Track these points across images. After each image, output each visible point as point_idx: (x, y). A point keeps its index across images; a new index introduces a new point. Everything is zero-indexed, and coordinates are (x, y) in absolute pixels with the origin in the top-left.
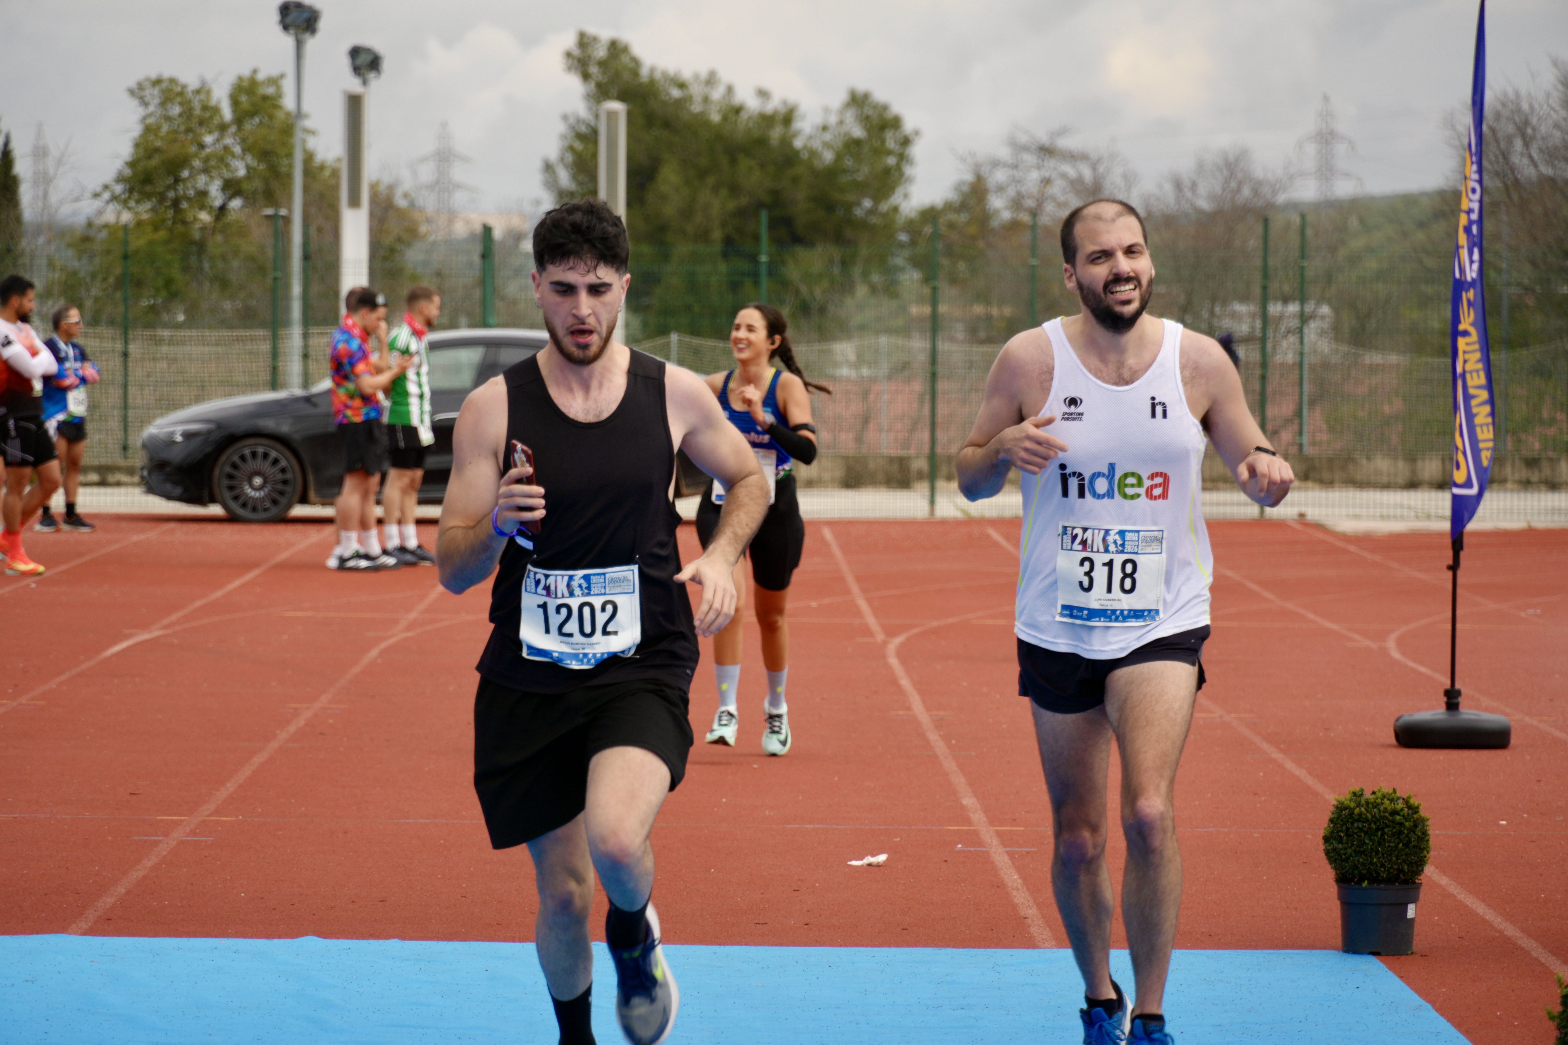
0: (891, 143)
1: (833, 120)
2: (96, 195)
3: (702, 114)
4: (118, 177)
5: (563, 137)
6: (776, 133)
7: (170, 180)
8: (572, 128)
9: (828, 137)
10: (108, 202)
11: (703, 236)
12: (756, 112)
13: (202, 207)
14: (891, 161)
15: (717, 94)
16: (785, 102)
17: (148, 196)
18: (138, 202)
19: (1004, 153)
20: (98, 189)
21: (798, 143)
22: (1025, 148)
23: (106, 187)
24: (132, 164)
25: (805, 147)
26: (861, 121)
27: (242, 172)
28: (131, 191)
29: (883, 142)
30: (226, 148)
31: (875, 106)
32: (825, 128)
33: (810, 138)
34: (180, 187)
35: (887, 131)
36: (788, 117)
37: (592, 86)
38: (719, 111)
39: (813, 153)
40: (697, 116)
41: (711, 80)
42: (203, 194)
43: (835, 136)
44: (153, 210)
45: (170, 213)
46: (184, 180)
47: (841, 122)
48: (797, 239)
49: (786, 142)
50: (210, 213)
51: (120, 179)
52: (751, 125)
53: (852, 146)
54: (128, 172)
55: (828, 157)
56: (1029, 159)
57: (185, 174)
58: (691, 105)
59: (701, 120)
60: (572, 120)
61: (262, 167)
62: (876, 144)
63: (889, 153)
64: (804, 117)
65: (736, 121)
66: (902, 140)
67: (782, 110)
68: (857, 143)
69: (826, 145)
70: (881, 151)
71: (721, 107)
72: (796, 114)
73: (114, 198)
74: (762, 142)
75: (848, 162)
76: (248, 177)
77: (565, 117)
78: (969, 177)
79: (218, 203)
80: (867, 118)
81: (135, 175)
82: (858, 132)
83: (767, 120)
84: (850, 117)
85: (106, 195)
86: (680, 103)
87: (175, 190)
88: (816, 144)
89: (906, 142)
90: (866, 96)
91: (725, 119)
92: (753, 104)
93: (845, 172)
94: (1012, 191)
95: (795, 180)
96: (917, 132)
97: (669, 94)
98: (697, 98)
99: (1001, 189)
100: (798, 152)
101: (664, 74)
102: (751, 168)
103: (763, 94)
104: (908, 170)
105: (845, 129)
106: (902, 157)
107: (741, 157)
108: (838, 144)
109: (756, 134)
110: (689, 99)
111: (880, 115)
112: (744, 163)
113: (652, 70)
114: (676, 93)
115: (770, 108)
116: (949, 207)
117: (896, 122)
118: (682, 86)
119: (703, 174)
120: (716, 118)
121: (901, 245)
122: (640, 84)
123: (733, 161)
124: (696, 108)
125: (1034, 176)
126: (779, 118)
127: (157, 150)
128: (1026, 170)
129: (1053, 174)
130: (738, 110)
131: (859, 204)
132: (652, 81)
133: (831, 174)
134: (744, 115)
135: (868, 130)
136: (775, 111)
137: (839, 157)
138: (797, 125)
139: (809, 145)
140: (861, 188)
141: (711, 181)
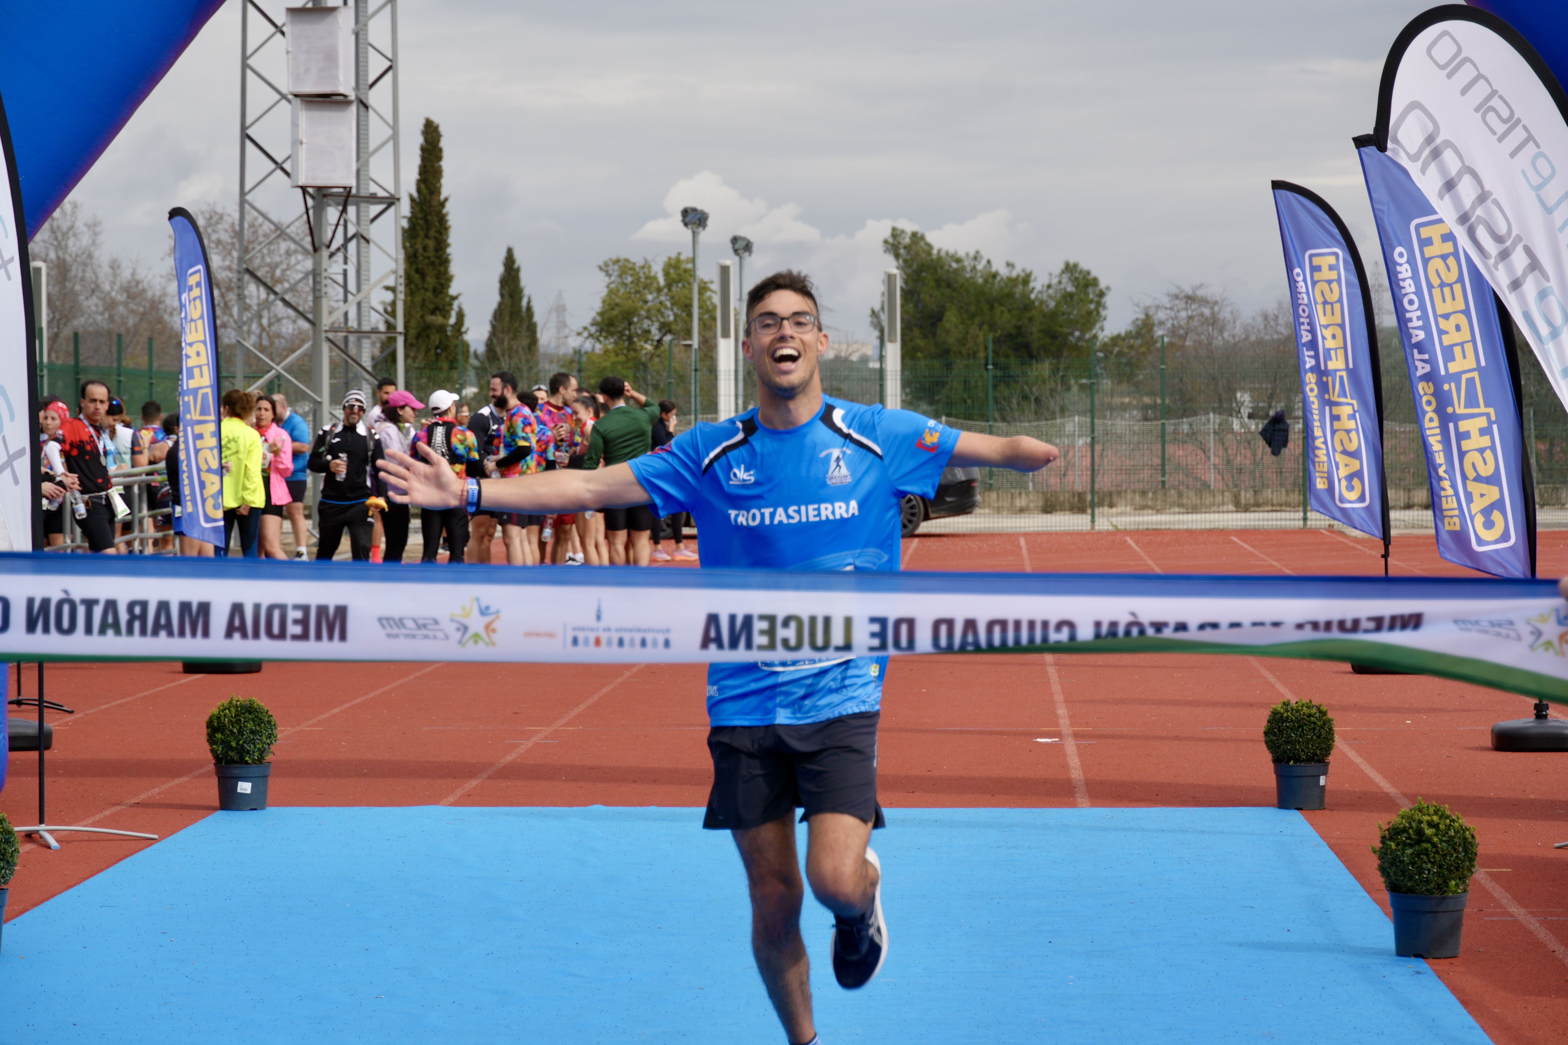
0: (1092, 296)
1: (1055, 281)
2: (579, 334)
3: (971, 277)
6: (1019, 290)
7: (625, 324)
9: (1051, 292)
10: (587, 338)
12: (1006, 277)
13: (646, 340)
14: (1092, 306)
15: (981, 266)
16: (1023, 271)
17: (612, 334)
18: (606, 338)
19: (1166, 301)
20: (580, 330)
21: (1033, 296)
22: (1177, 298)
23: (585, 328)
24: (601, 314)
25: (1037, 298)
26: (1073, 281)
27: (671, 318)
28: (601, 331)
29: (1087, 294)
30: (661, 303)
31: (1081, 272)
32: (1049, 286)
33: (1040, 292)
34: (632, 328)
35: (1089, 287)
36: (1026, 279)
37: (901, 261)
38: (982, 277)
39: (1042, 302)
40: (967, 280)
41: (976, 257)
42: (646, 332)
43: (1056, 291)
44: (615, 343)
45: (626, 345)
46: (635, 324)
47: (1060, 282)
48: (1031, 356)
49: (1025, 296)
50: (651, 344)
51: (594, 323)
52: (1003, 285)
53: (1067, 297)
54: (599, 319)
55: (1052, 304)
56: (1180, 304)
57: (635, 319)
58: (964, 273)
59: (971, 282)
61: (684, 314)
62: (1082, 296)
63: (1091, 301)
64: (1035, 280)
65: (993, 283)
66: (1099, 293)
67: (1022, 274)
68: (1071, 295)
69: (1050, 297)
70: (1085, 301)
71: (984, 274)
72: (1032, 278)
73: (591, 335)
74: (1010, 295)
75: (1065, 308)
76: (675, 322)
78: (1142, 316)
79: (656, 338)
80: (1076, 279)
81: (603, 320)
82: (1070, 288)
83: (1013, 282)
84: (1065, 279)
85: (586, 334)
86: (956, 271)
87: (629, 329)
88: (1045, 297)
89: (1102, 294)
90: (1076, 266)
91: (986, 281)
92: (1004, 272)
93: (1064, 314)
94: (1169, 324)
95: (1031, 319)
96: (1108, 288)
97: (950, 266)
98: (968, 269)
99: (1161, 323)
100: (1033, 302)
101: (947, 253)
102: (1002, 312)
103: (1010, 265)
104: (1103, 313)
105: (1062, 286)
106: (1099, 304)
107: (996, 305)
108: (1058, 296)
109: (1006, 291)
110: (963, 268)
111: (1084, 278)
112: (998, 309)
113: (939, 251)
114: (954, 265)
115: (1014, 274)
116: (1129, 335)
117: (1095, 282)
118: (958, 261)
119: (972, 317)
120: (980, 281)
121: (1099, 360)
122: (932, 260)
123: (992, 308)
124: (968, 275)
125: (1183, 314)
126: (1020, 280)
127: (617, 305)
128: (1178, 311)
129: (1194, 313)
130: (994, 276)
131: (1072, 334)
132: (939, 258)
133: (1054, 315)
134: (998, 278)
135: (1077, 287)
136: (1018, 276)
137: (1058, 304)
138: (1032, 285)
139: (1040, 296)
140: (1073, 323)
141: (978, 320)
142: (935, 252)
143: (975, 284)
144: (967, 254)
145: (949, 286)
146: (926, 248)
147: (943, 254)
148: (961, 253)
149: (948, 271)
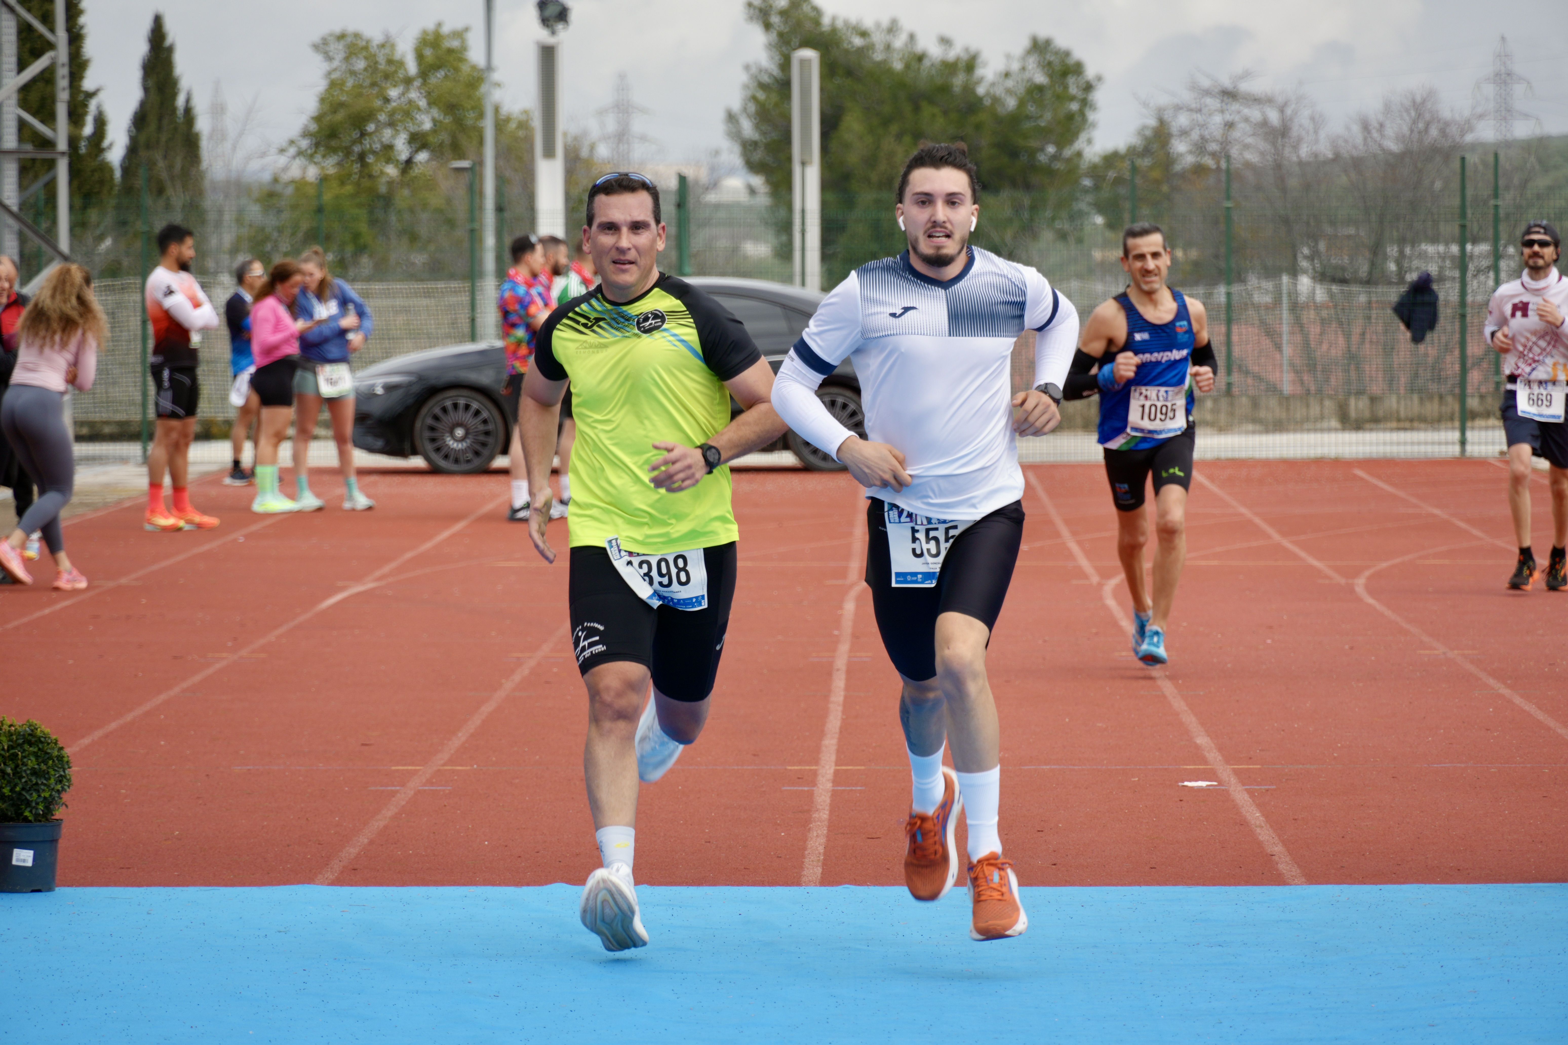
0: (1073, 90)
1: (1015, 66)
2: (282, 151)
3: (884, 62)
4: (304, 132)
5: (746, 87)
6: (958, 81)
7: (355, 134)
8: (754, 77)
9: (1010, 83)
10: (294, 157)
12: (939, 59)
13: (389, 160)
14: (1074, 106)
15: (899, 43)
16: (967, 50)
17: (333, 150)
18: (324, 156)
19: (1189, 98)
20: (284, 144)
21: (981, 90)
22: (1207, 93)
23: (292, 142)
24: (318, 119)
25: (988, 94)
26: (1044, 67)
27: (427, 125)
28: (317, 145)
29: (1066, 87)
30: (410, 102)
31: (1057, 53)
32: (1007, 75)
33: (993, 84)
34: (367, 142)
35: (1070, 76)
36: (970, 64)
38: (901, 59)
39: (996, 100)
40: (879, 64)
41: (893, 28)
42: (389, 148)
43: (1018, 83)
44: (339, 164)
45: (356, 167)
46: (370, 134)
47: (1023, 69)
49: (969, 89)
50: (396, 166)
51: (306, 134)
52: (933, 72)
53: (1035, 92)
54: (313, 127)
55: (1011, 103)
56: (1213, 103)
57: (371, 127)
58: (873, 53)
59: (884, 68)
60: (754, 70)
61: (448, 120)
62: (1059, 89)
63: (1073, 98)
64: (985, 64)
65: (919, 69)
66: (1084, 86)
67: (965, 57)
68: (1040, 89)
69: (1009, 91)
70: (1063, 97)
71: (903, 55)
72: (979, 61)
73: (300, 153)
74: (945, 89)
75: (1031, 109)
76: (434, 131)
77: (747, 67)
78: (1152, 122)
79: (404, 156)
80: (1050, 64)
81: (321, 129)
82: (1040, 78)
83: (950, 67)
84: (1032, 63)
85: (292, 151)
86: (861, 52)
87: (361, 143)
88: (999, 91)
89: (1089, 87)
90: (1048, 42)
91: (907, 66)
92: (935, 51)
93: (1028, 118)
94: (1195, 135)
96: (1099, 78)
97: (850, 42)
98: (880, 46)
99: (1184, 133)
100: (980, 99)
101: (846, 23)
102: (934, 116)
103: (945, 41)
104: (1091, 116)
105: (1027, 75)
106: (1084, 103)
107: (924, 104)
108: (1021, 90)
109: (939, 81)
110: (871, 47)
111: (1063, 62)
112: (928, 110)
113: (834, 19)
114: (858, 41)
115: (952, 55)
116: (1132, 152)
117: (1078, 69)
118: (864, 34)
119: (886, 122)
120: (898, 66)
121: (1085, 190)
122: (822, 34)
123: (917, 108)
124: (878, 56)
125: (1218, 119)
126: (961, 65)
127: (342, 105)
128: (1210, 115)
129: (1237, 118)
130: (920, 58)
131: (1042, 149)
132: (834, 30)
133: (1014, 120)
134: (926, 63)
135: (1050, 76)
136: (958, 59)
137: (1021, 103)
138: (979, 72)
139: (992, 91)
140: (1045, 134)
141: (894, 128)
142: (826, 21)
143: (890, 71)
144: (878, 25)
145: (849, 73)
146: (813, 14)
147: (839, 24)
148: (868, 23)
149: (847, 51)
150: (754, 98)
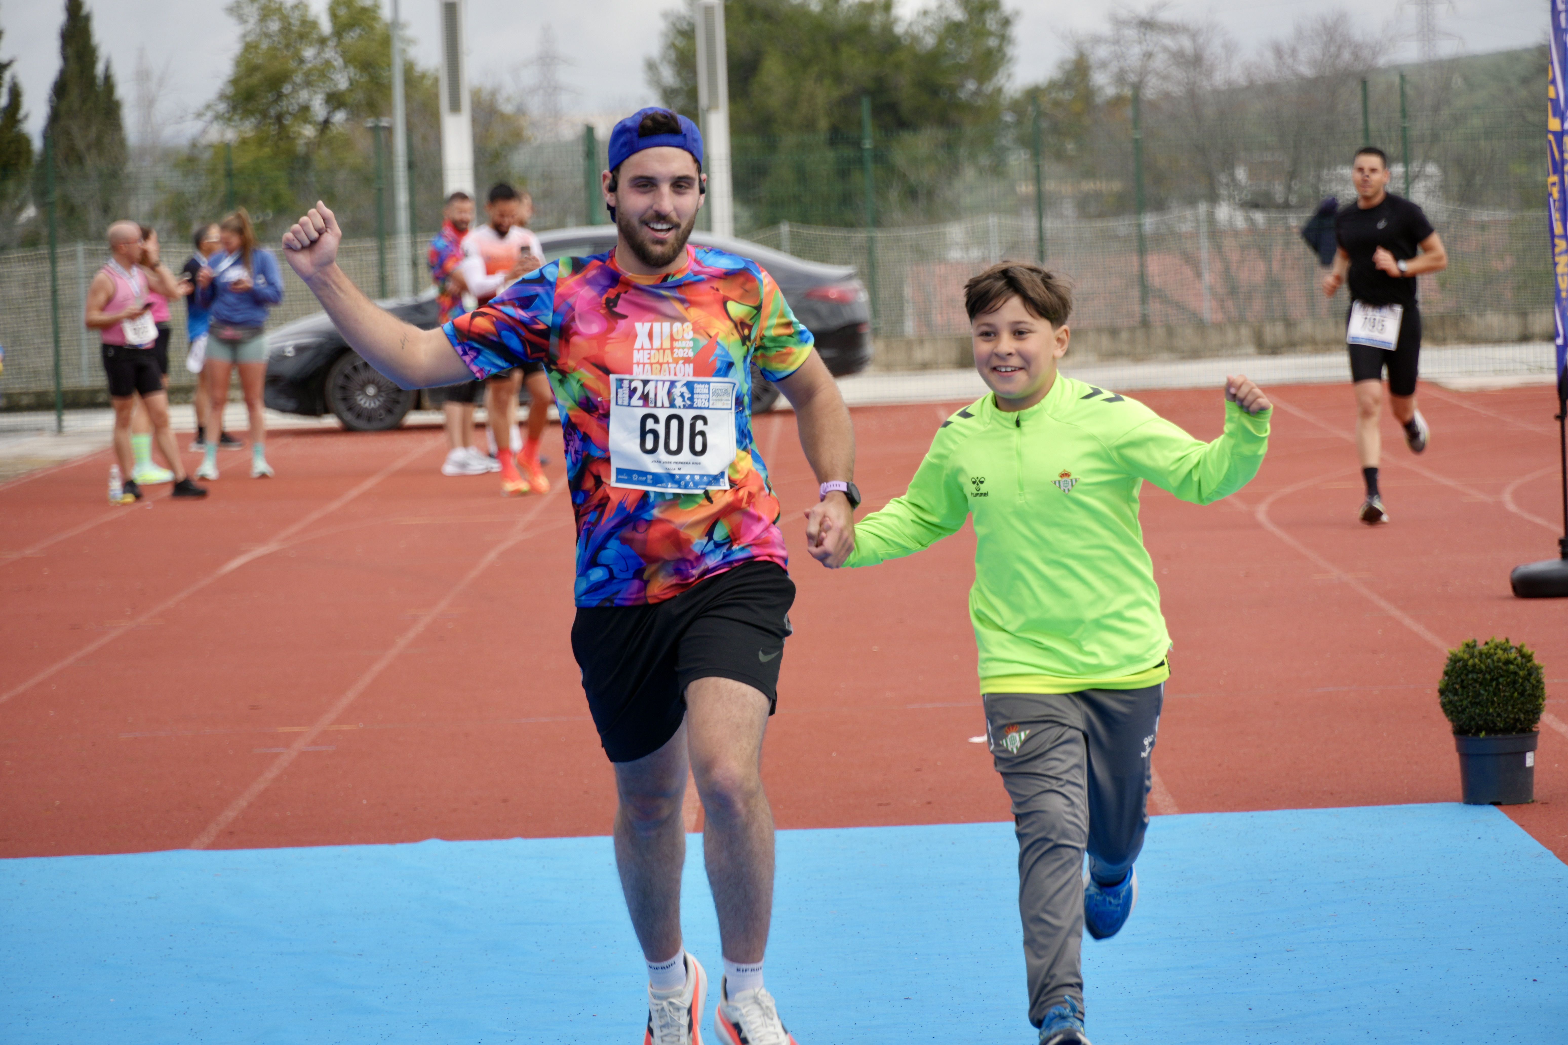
0: (991, 24)
1: (933, 5)
2: (199, 116)
4: (221, 96)
5: (666, 35)
6: (877, 20)
7: (272, 97)
8: (674, 25)
9: (928, 22)
10: (212, 122)
11: (809, 125)
13: (306, 122)
14: (993, 42)
17: (251, 113)
18: (241, 119)
19: (1105, 29)
20: (201, 109)
21: (899, 29)
22: (1125, 23)
23: (208, 106)
24: (234, 82)
25: (906, 33)
27: (344, 85)
28: (234, 108)
29: (984, 24)
32: (925, 13)
33: (911, 23)
34: (284, 104)
35: (988, 12)
36: (888, 4)
39: (915, 39)
40: (796, 7)
42: (307, 109)
43: (936, 21)
44: (257, 127)
45: (274, 129)
46: (287, 96)
47: (941, 6)
48: (903, 124)
49: (887, 28)
50: (314, 127)
51: (222, 98)
52: (850, 14)
53: (954, 29)
54: (230, 91)
55: (930, 41)
56: (1131, 33)
57: (287, 89)
61: (363, 78)
62: (977, 26)
63: (990, 34)
65: (836, 12)
66: (1002, 21)
68: (960, 26)
69: (928, 30)
70: (982, 33)
73: (217, 117)
74: (862, 30)
75: (950, 46)
76: (350, 91)
77: (665, 16)
78: (1072, 55)
79: (322, 117)
81: (237, 92)
82: (959, 15)
83: (867, 8)
85: (209, 115)
87: (278, 105)
88: (917, 29)
89: (1006, 22)
91: (825, 9)
93: (948, 55)
94: (1115, 67)
95: (898, 66)
99: (1103, 65)
100: (899, 38)
102: (853, 56)
104: (1010, 51)
105: (945, 12)
106: (1004, 38)
107: (843, 45)
108: (940, 28)
109: (857, 22)
112: (846, 51)
116: (1053, 85)
117: (995, 4)
119: (806, 64)
120: (816, 8)
121: (1007, 126)
123: (835, 49)
125: (1136, 50)
126: (878, 5)
127: (258, 66)
128: (1127, 45)
129: (1155, 48)
131: (963, 86)
133: (934, 58)
134: (844, 4)
135: (969, 13)
137: (941, 41)
138: (896, 12)
139: (910, 30)
140: (964, 70)
141: (815, 70)
150: (673, 45)
